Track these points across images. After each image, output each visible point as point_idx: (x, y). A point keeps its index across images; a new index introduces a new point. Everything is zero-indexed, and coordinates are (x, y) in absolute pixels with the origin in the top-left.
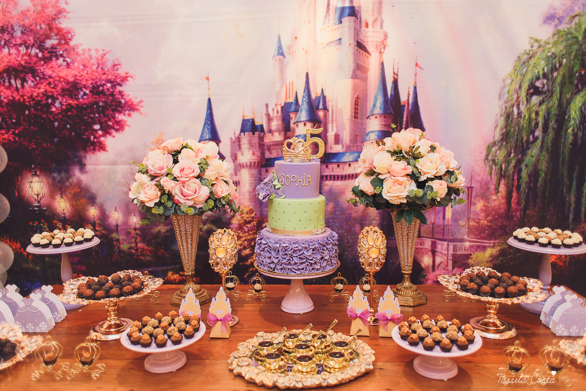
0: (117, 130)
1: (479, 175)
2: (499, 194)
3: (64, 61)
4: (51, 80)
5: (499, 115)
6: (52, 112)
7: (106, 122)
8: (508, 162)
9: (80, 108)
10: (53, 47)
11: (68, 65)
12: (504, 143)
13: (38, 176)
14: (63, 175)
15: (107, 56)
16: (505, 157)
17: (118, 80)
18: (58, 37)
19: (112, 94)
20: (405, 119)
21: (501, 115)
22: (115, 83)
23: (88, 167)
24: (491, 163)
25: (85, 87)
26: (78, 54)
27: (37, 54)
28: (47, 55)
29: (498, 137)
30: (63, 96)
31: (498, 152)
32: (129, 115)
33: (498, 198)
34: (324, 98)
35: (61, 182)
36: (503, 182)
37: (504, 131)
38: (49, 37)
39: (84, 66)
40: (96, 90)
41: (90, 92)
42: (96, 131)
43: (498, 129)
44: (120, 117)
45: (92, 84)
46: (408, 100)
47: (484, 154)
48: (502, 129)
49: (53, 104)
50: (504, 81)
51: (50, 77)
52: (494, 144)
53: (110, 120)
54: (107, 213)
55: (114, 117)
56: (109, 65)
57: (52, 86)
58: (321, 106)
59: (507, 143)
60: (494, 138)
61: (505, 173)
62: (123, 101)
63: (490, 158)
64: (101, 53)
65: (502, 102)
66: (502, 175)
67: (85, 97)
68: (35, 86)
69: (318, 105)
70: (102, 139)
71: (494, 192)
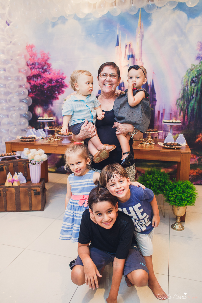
0: (62, 93)
1: (174, 109)
2: (181, 116)
3: (49, 73)
4: (45, 78)
5: (181, 90)
6: (45, 88)
7: (59, 91)
8: (184, 105)
9: (52, 87)
10: (46, 69)
11: (50, 74)
12: (183, 99)
13: (40, 107)
14: (47, 107)
15: (60, 71)
16: (183, 104)
17: (63, 78)
18: (48, 66)
19: (61, 82)
20: (149, 90)
21: (182, 90)
22: (62, 79)
23: (54, 105)
24: (178, 105)
25: (54, 80)
26: (52, 71)
27: (41, 71)
28: (44, 71)
29: (180, 96)
30: (48, 83)
31: (180, 102)
32: (66, 89)
33: (180, 117)
34: (123, 83)
35: (46, 109)
36: (182, 112)
37: (183, 95)
38: (45, 66)
39: (54, 74)
40: (57, 81)
41: (55, 82)
42: (56, 93)
43: (181, 94)
44: (63, 89)
45: (56, 79)
46: (150, 84)
47: (176, 102)
48: (182, 94)
49: (45, 85)
50: (182, 78)
51: (45, 77)
52: (179, 99)
53: (60, 90)
54: (58, 119)
55: (61, 89)
56: (61, 74)
57: (45, 80)
58: (122, 86)
59: (184, 99)
60: (179, 97)
61: (183, 109)
62: (64, 84)
63: (178, 104)
64: (59, 70)
65: (182, 85)
66: (182, 110)
67: (54, 83)
68: (41, 80)
69: (121, 85)
70: (58, 96)
71: (179, 115)
